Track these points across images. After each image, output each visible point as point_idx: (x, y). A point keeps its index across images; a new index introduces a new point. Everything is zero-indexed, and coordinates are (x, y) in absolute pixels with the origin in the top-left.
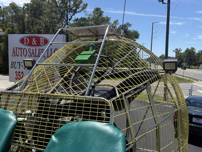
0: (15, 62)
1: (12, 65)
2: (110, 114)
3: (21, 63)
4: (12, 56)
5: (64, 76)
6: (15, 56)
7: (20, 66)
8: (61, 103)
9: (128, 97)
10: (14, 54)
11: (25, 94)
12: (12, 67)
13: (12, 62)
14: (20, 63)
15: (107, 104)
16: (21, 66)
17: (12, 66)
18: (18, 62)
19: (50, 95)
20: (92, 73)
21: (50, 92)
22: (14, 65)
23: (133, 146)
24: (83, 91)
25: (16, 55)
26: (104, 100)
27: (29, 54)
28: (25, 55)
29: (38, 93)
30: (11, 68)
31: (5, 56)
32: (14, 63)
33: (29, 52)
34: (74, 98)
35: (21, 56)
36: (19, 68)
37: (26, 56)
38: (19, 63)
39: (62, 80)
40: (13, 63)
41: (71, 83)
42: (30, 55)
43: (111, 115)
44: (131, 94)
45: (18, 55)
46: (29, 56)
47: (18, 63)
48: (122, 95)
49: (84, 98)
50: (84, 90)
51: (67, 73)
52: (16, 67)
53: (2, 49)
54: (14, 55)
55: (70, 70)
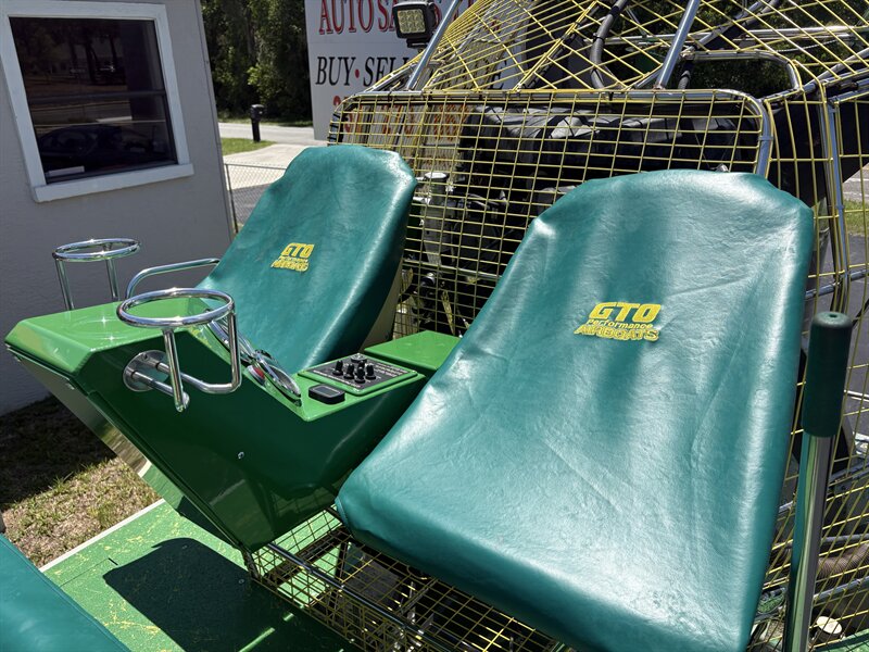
0: (332, 59)
1: (320, 70)
2: (755, 151)
3: (353, 59)
4: (321, 30)
5: (568, 33)
6: (329, 30)
7: (348, 72)
8: (553, 134)
9: (839, 100)
10: (325, 21)
11: (431, 98)
12: (321, 81)
13: (320, 58)
14: (349, 61)
15: (746, 112)
16: (352, 73)
17: (322, 73)
18: (340, 59)
19: (519, 94)
20: (684, 13)
21: (520, 84)
22: (327, 70)
23: (834, 288)
24: (644, 76)
25: (332, 28)
26: (737, 97)
27: (379, 20)
28: (366, 26)
29: (477, 89)
30: (318, 83)
31: (286, 48)
32: (329, 61)
33: (382, 9)
34: (611, 99)
35: (352, 29)
36: (347, 84)
37: (367, 30)
38: (346, 59)
39: (561, 47)
40: (323, 61)
41: (595, 53)
42: (383, 26)
43: (763, 151)
44: (860, 92)
45: (339, 25)
46: (381, 27)
47: (343, 61)
48: (817, 87)
49: (650, 97)
50: (649, 73)
51: (579, 20)
52: (334, 81)
53: (271, 13)
54: (325, 27)
55: (589, 8)
